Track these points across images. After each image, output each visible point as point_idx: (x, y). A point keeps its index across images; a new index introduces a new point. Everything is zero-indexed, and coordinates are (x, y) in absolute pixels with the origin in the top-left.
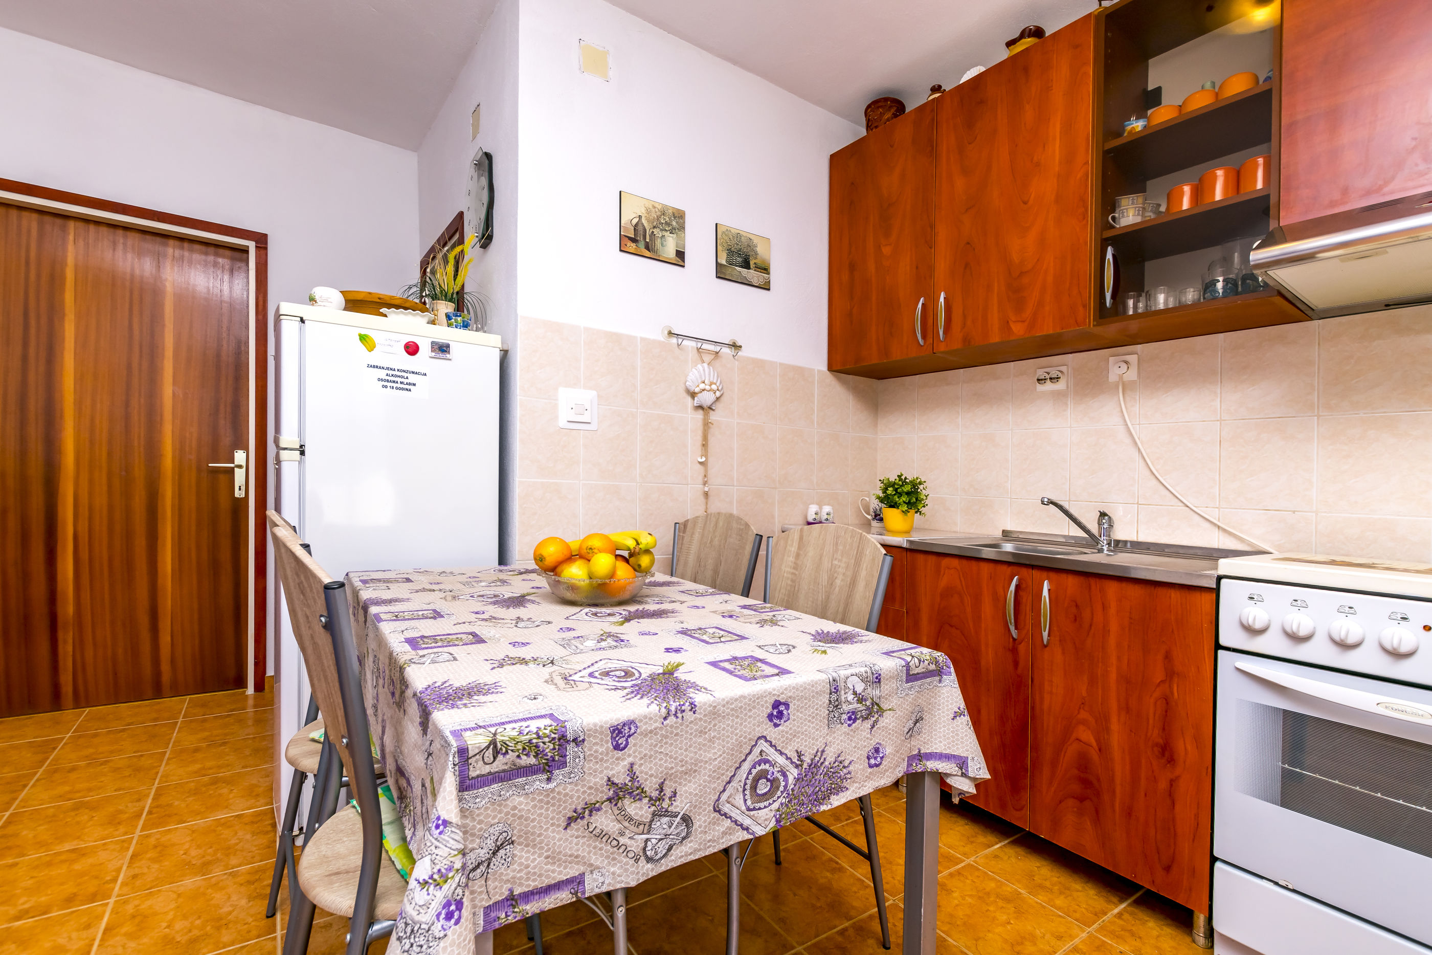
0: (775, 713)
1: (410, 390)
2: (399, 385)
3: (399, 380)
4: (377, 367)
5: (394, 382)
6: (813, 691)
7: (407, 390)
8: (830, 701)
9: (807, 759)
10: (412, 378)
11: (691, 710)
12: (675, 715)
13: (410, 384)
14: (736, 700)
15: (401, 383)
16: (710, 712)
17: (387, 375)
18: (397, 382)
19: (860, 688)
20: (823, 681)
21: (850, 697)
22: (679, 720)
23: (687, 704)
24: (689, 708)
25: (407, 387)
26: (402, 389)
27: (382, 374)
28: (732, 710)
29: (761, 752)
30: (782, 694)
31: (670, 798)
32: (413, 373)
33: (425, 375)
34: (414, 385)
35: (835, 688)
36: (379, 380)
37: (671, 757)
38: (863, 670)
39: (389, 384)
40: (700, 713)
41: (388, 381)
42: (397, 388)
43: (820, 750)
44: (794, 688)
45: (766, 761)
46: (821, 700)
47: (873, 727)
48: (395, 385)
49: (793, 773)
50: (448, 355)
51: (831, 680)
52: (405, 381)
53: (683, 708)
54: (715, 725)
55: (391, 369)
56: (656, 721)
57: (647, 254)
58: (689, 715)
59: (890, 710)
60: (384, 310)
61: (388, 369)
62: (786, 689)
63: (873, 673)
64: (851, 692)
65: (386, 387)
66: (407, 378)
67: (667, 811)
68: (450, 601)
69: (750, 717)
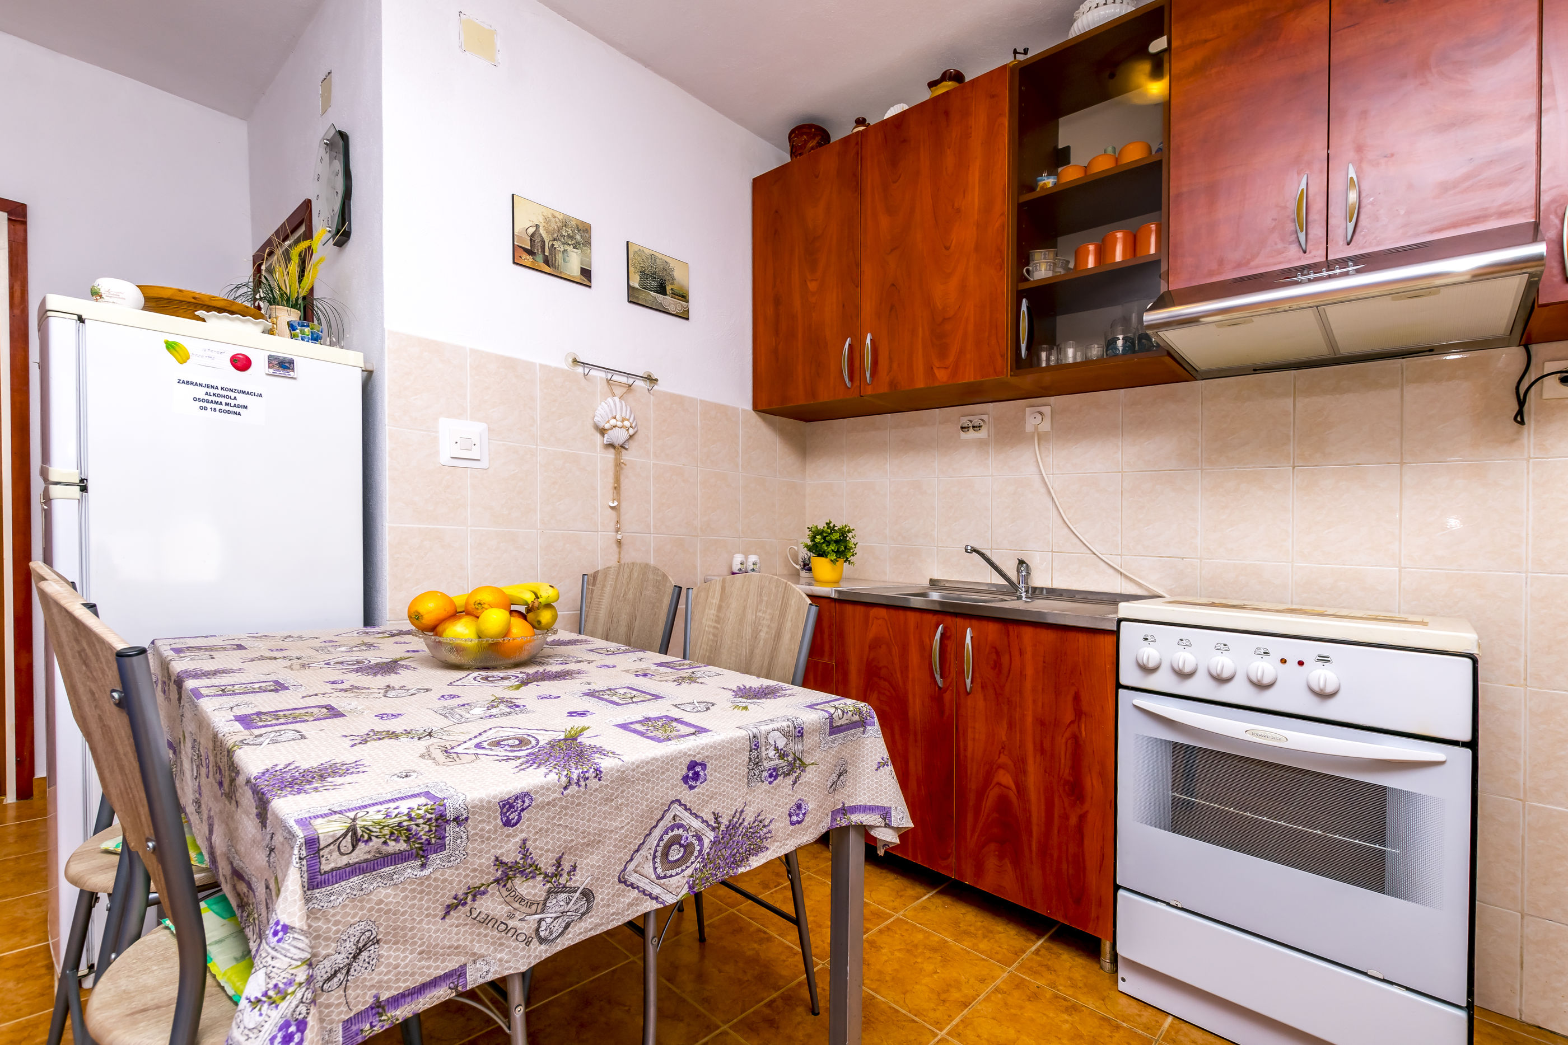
0: (690, 775)
1: (239, 414)
2: (224, 407)
3: (224, 400)
4: (192, 383)
5: (216, 403)
6: (732, 749)
7: (235, 413)
8: (750, 758)
9: (725, 821)
10: (242, 400)
11: (596, 777)
12: (578, 784)
13: (239, 406)
14: (648, 763)
15: (227, 404)
16: (617, 778)
17: (207, 394)
18: (221, 403)
19: (781, 743)
20: (743, 738)
21: (772, 753)
22: (582, 789)
23: (592, 770)
24: (594, 775)
25: (236, 410)
26: (229, 412)
27: (200, 393)
28: (643, 774)
29: (674, 816)
30: (698, 754)
31: (569, 873)
32: (244, 392)
33: (261, 395)
34: (246, 407)
35: (755, 745)
36: (195, 399)
37: (571, 829)
38: (785, 724)
39: (209, 406)
40: (607, 780)
41: (207, 401)
42: (220, 411)
43: (739, 810)
44: (711, 747)
45: (680, 826)
46: (741, 758)
47: (795, 783)
48: (218, 407)
49: (709, 836)
50: (292, 374)
51: (751, 736)
52: (233, 402)
53: (587, 775)
54: (622, 792)
55: (212, 387)
56: (554, 792)
57: (547, 269)
58: (593, 783)
59: (812, 764)
60: (200, 313)
61: (207, 386)
62: (703, 749)
63: (795, 727)
64: (772, 748)
65: (206, 409)
66: (235, 398)
67: (564, 887)
68: (297, 670)
69: (663, 780)
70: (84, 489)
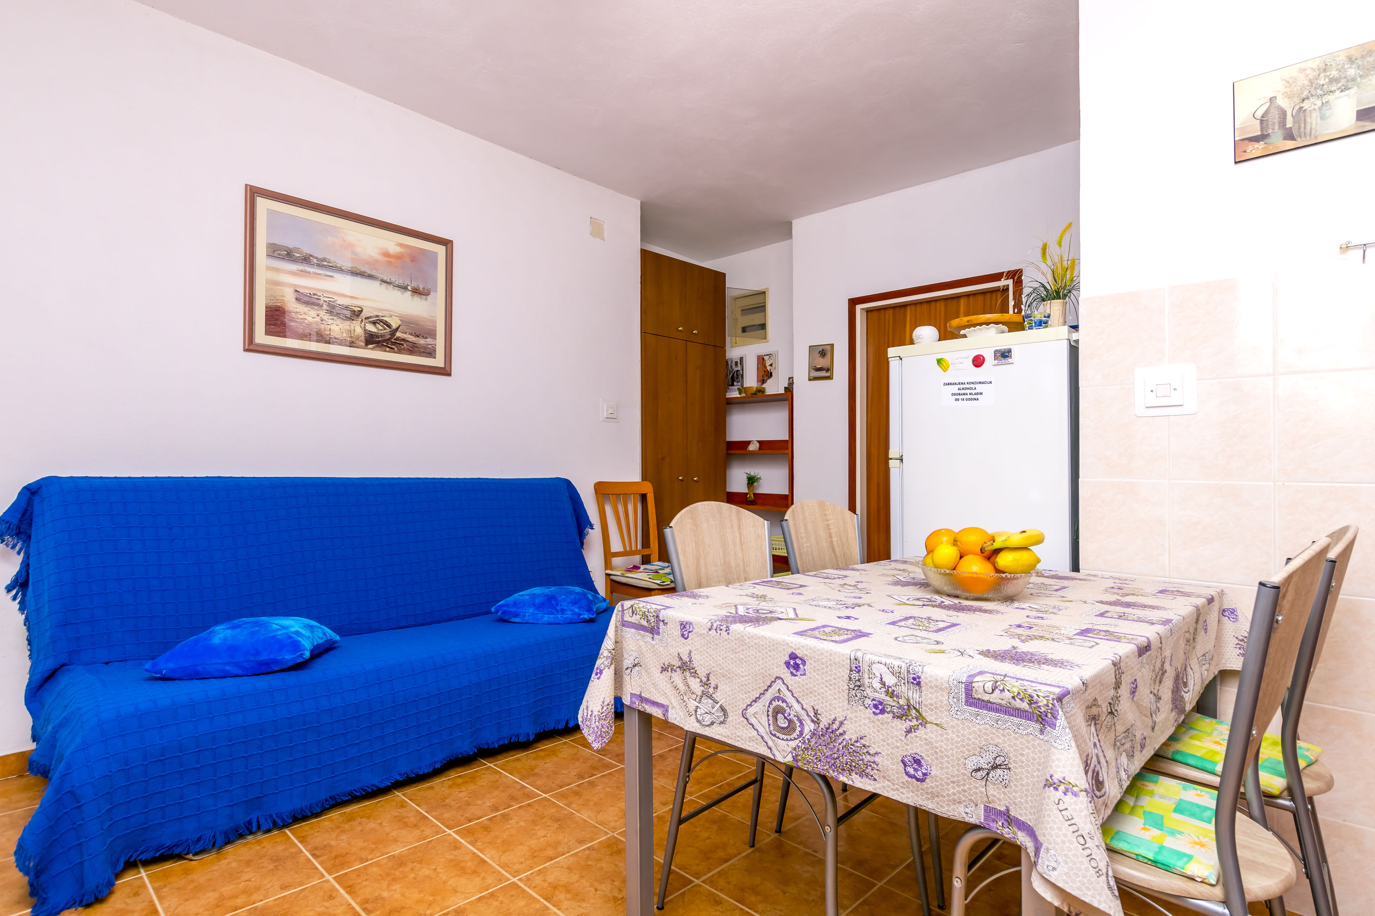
0: (792, 663)
1: (978, 399)
2: (969, 397)
3: (968, 391)
4: (951, 384)
5: (964, 394)
6: (830, 660)
7: (975, 399)
8: (850, 678)
9: (824, 723)
10: (980, 388)
11: (726, 631)
12: (716, 630)
13: (977, 394)
14: (759, 638)
15: (970, 394)
16: (738, 638)
17: (959, 389)
18: (967, 394)
19: (890, 680)
20: (843, 655)
21: (877, 685)
22: (718, 634)
23: (725, 626)
24: (725, 629)
25: (975, 397)
26: (971, 399)
27: (955, 389)
28: (756, 644)
29: (779, 690)
30: (799, 649)
31: (714, 688)
32: (980, 383)
33: (991, 383)
34: (981, 394)
35: (856, 667)
36: (953, 394)
37: (713, 658)
38: (896, 663)
39: (960, 397)
40: (732, 636)
41: (959, 394)
42: (967, 400)
43: (839, 720)
44: (811, 649)
45: (779, 699)
46: (840, 672)
47: (909, 731)
48: (965, 397)
49: (809, 727)
50: (1010, 360)
51: (852, 658)
52: (973, 392)
53: (721, 627)
54: (743, 650)
55: (962, 383)
56: (704, 629)
57: (1291, 144)
58: (724, 633)
59: (936, 724)
60: (962, 332)
61: (959, 384)
62: (803, 647)
63: (908, 672)
64: (878, 679)
65: (957, 400)
66: (975, 388)
67: (711, 696)
69: (770, 656)
70: (901, 460)
